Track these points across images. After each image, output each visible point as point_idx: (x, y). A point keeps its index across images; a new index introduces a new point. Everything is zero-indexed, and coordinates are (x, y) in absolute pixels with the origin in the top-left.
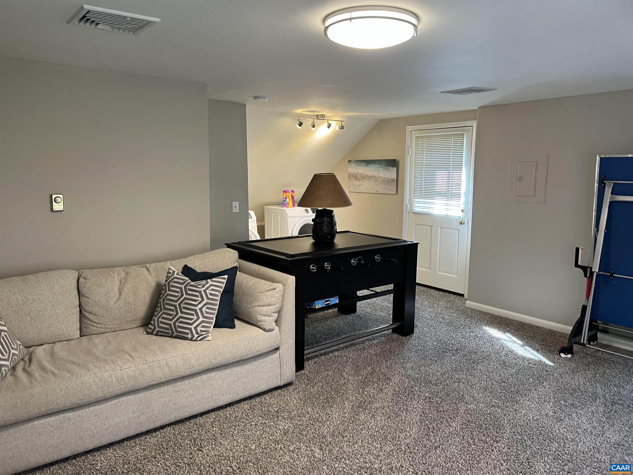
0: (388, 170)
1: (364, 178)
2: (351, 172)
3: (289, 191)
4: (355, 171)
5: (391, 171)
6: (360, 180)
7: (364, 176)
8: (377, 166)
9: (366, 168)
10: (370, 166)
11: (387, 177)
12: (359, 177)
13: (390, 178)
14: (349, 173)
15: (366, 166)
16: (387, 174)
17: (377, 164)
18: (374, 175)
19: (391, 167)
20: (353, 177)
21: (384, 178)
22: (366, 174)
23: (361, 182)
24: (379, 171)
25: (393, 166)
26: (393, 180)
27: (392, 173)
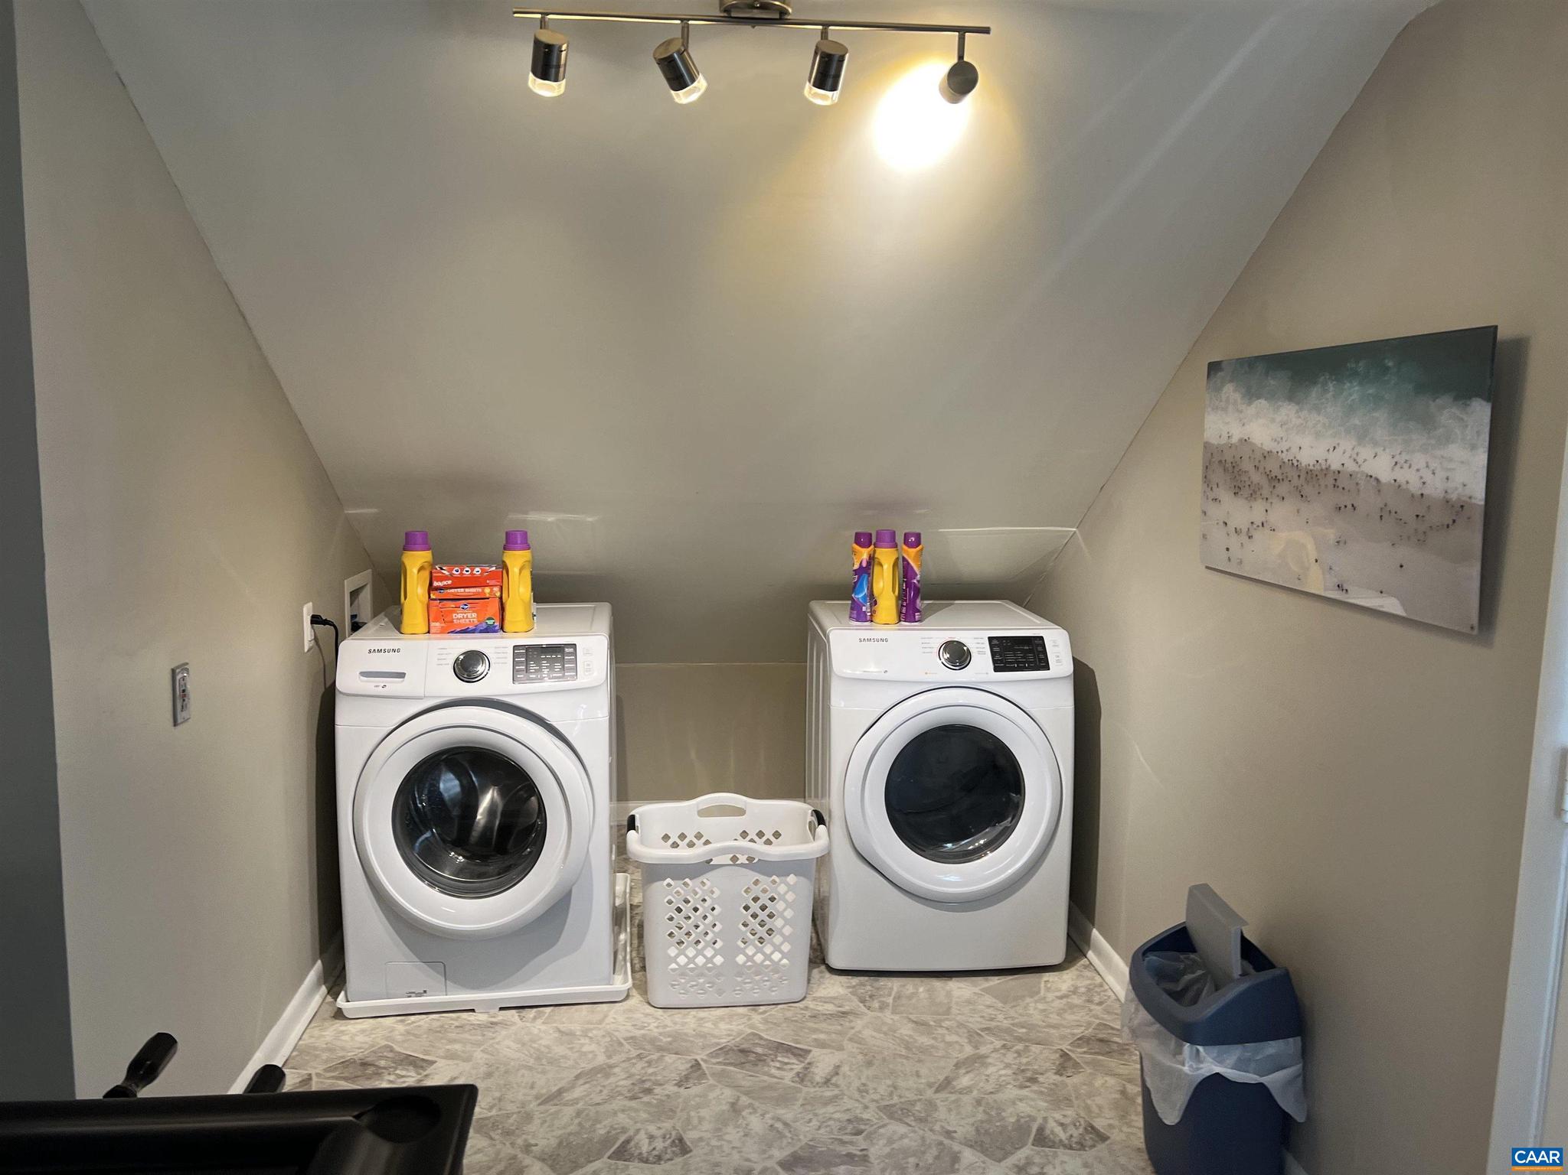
0: (1427, 423)
1: (1274, 480)
2: (1214, 441)
3: (893, 534)
4: (1237, 433)
5: (1447, 439)
6: (1254, 494)
7: (1276, 472)
8: (1354, 391)
9: (1288, 411)
10: (1315, 392)
11: (1410, 478)
12: (1252, 470)
13: (1435, 487)
14: (1207, 446)
15: (1291, 398)
16: (1419, 460)
17: (1354, 374)
18: (1335, 462)
19: (1444, 400)
20: (1225, 470)
21: (1397, 486)
22: (1285, 457)
23: (1257, 511)
24: (1363, 436)
25: (1463, 394)
26: (1457, 509)
27: (1456, 451)
